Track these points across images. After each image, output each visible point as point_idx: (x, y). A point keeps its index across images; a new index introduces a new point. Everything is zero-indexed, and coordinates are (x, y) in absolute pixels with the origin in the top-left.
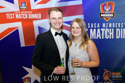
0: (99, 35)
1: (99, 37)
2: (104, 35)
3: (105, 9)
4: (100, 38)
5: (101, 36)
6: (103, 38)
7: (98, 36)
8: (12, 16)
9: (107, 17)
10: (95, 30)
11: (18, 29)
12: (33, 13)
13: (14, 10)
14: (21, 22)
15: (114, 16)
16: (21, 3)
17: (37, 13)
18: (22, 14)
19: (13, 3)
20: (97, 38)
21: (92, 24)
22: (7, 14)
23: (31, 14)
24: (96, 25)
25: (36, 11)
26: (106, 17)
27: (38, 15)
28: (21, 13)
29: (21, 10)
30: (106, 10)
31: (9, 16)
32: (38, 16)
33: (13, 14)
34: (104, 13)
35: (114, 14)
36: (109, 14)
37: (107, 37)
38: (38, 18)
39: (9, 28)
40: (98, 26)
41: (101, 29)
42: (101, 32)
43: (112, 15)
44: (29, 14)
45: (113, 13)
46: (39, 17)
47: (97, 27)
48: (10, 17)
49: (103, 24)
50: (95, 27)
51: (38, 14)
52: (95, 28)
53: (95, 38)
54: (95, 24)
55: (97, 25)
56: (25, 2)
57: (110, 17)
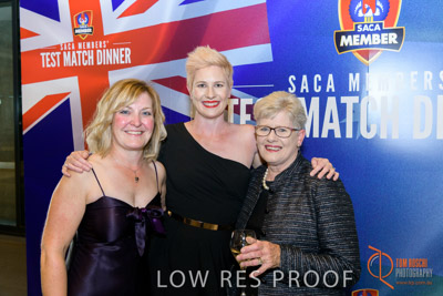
0: (331, 121)
1: (331, 132)
2: (356, 125)
3: (361, 14)
4: (338, 135)
5: (343, 127)
6: (349, 134)
7: (327, 126)
8: (55, 58)
9: (368, 46)
10: (315, 101)
11: (68, 100)
12: (109, 47)
13: (60, 41)
14: (76, 78)
15: (399, 39)
16: (77, 18)
17: (120, 47)
18: (79, 52)
19: (58, 19)
20: (325, 135)
21: (305, 78)
22: (43, 54)
23: (102, 49)
24: (319, 83)
25: (116, 41)
26: (364, 46)
27: (124, 52)
28: (77, 49)
29: (77, 38)
30: (362, 19)
31: (48, 60)
32: (122, 56)
33: (58, 53)
34: (356, 33)
35: (399, 32)
36: (377, 32)
37: (368, 130)
38: (122, 62)
39: (47, 96)
40: (331, 86)
41: (344, 99)
42: (342, 109)
43: (393, 38)
44: (98, 51)
45: (395, 27)
46: (124, 59)
47: (324, 88)
48: (51, 61)
49: (351, 75)
50: (317, 89)
51: (122, 49)
52: (316, 95)
53: (316, 135)
54: (318, 77)
55: (323, 83)
56: (87, 15)
57: (380, 45)
